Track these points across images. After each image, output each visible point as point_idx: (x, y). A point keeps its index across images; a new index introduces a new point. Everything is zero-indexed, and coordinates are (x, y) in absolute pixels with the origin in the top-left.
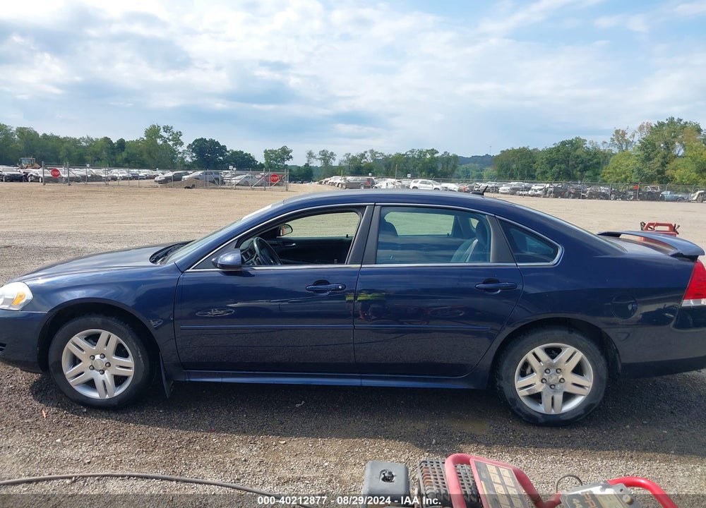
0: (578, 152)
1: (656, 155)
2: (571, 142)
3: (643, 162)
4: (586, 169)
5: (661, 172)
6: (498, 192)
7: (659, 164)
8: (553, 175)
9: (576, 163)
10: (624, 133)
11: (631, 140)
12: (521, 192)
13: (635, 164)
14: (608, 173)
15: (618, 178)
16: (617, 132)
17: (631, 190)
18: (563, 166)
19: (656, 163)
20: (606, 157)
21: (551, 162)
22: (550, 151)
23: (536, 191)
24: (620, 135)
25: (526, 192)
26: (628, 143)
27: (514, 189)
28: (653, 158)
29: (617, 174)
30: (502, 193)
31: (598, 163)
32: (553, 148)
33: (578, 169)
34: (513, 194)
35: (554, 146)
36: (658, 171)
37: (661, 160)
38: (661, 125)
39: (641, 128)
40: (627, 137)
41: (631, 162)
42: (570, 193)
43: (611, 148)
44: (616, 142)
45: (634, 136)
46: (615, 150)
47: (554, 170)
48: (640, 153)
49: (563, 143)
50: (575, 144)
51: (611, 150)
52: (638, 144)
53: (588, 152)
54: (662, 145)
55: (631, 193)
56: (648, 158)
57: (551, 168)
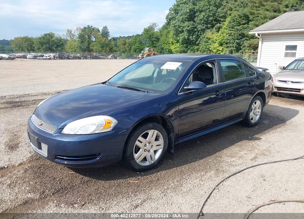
0: (53, 39)
1: (85, 40)
2: (49, 34)
3: (81, 43)
4: (58, 46)
5: (88, 48)
6: (26, 58)
7: (87, 44)
8: (44, 49)
9: (53, 44)
10: (71, 32)
11: (74, 34)
12: (39, 58)
13: (78, 44)
14: (68, 48)
15: (72, 50)
16: (68, 30)
17: (88, 55)
18: (48, 45)
19: (86, 44)
20: (65, 41)
21: (42, 44)
22: (40, 38)
23: (46, 57)
24: (69, 32)
25: (42, 58)
26: (73, 35)
27: (35, 56)
28: (85, 42)
29: (71, 49)
30: (29, 59)
31: (63, 44)
32: (41, 37)
33: (55, 46)
34: (34, 59)
35: (41, 36)
36: (87, 47)
37: (88, 43)
38: (85, 28)
39: (77, 29)
40: (72, 33)
41: (76, 43)
42: (65, 57)
43: (67, 37)
44: (68, 35)
45: (75, 32)
46: (69, 39)
47: (44, 47)
48: (79, 40)
49: (46, 35)
50: (51, 35)
51: (67, 38)
52: (77, 36)
53: (57, 39)
54: (87, 37)
55: (89, 56)
56: (82, 42)
57: (42, 46)
